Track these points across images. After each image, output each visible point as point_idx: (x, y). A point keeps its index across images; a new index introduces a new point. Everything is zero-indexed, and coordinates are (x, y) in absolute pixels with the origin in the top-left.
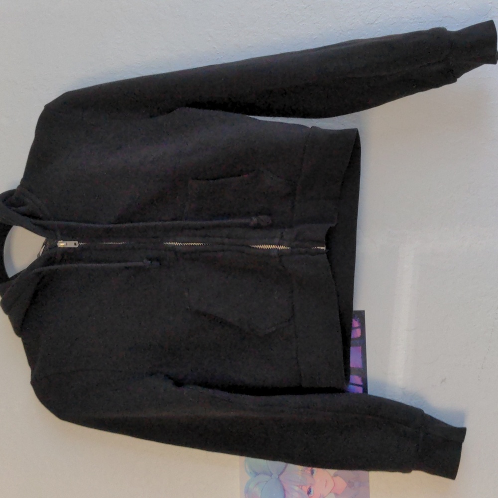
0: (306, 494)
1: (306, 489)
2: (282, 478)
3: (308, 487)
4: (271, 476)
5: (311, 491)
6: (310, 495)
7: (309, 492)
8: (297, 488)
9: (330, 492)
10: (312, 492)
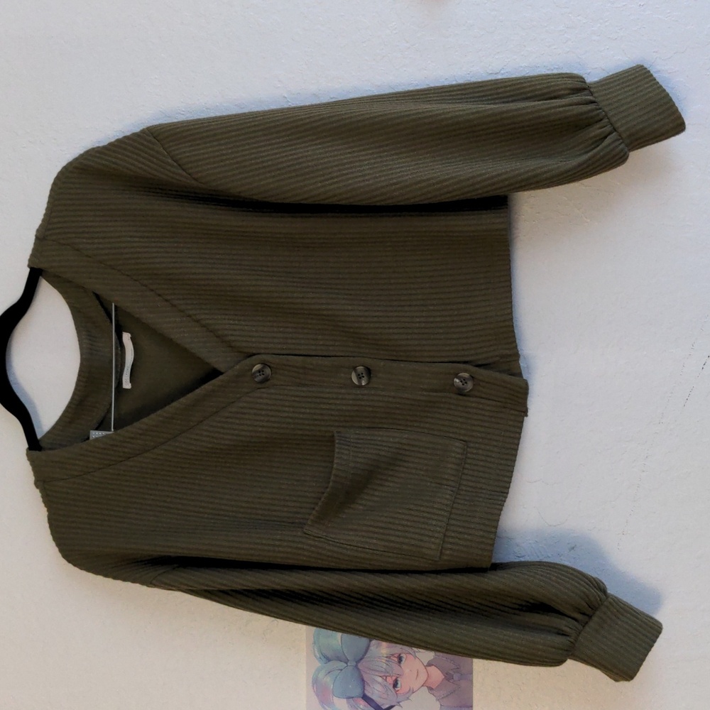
0: (391, 687)
1: (390, 680)
2: (360, 666)
3: (394, 678)
4: (346, 663)
5: (397, 684)
6: (397, 689)
7: (395, 685)
8: (380, 679)
9: (423, 686)
10: (399, 685)
